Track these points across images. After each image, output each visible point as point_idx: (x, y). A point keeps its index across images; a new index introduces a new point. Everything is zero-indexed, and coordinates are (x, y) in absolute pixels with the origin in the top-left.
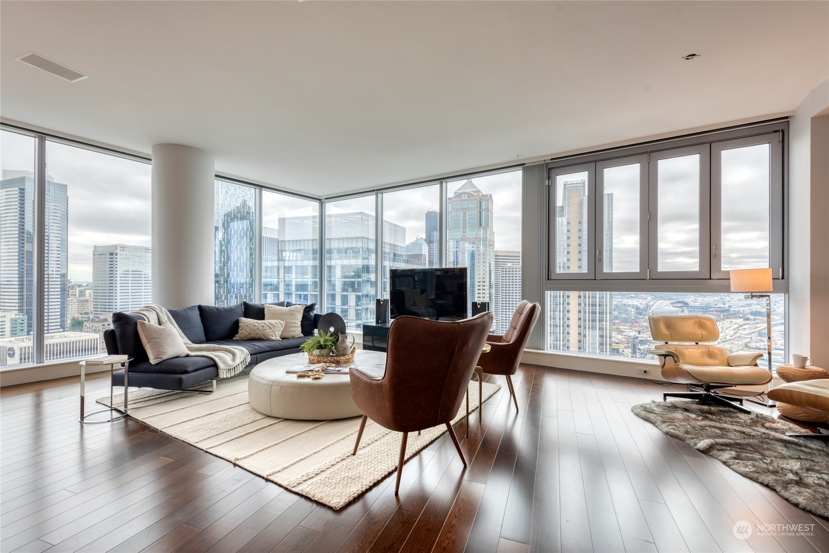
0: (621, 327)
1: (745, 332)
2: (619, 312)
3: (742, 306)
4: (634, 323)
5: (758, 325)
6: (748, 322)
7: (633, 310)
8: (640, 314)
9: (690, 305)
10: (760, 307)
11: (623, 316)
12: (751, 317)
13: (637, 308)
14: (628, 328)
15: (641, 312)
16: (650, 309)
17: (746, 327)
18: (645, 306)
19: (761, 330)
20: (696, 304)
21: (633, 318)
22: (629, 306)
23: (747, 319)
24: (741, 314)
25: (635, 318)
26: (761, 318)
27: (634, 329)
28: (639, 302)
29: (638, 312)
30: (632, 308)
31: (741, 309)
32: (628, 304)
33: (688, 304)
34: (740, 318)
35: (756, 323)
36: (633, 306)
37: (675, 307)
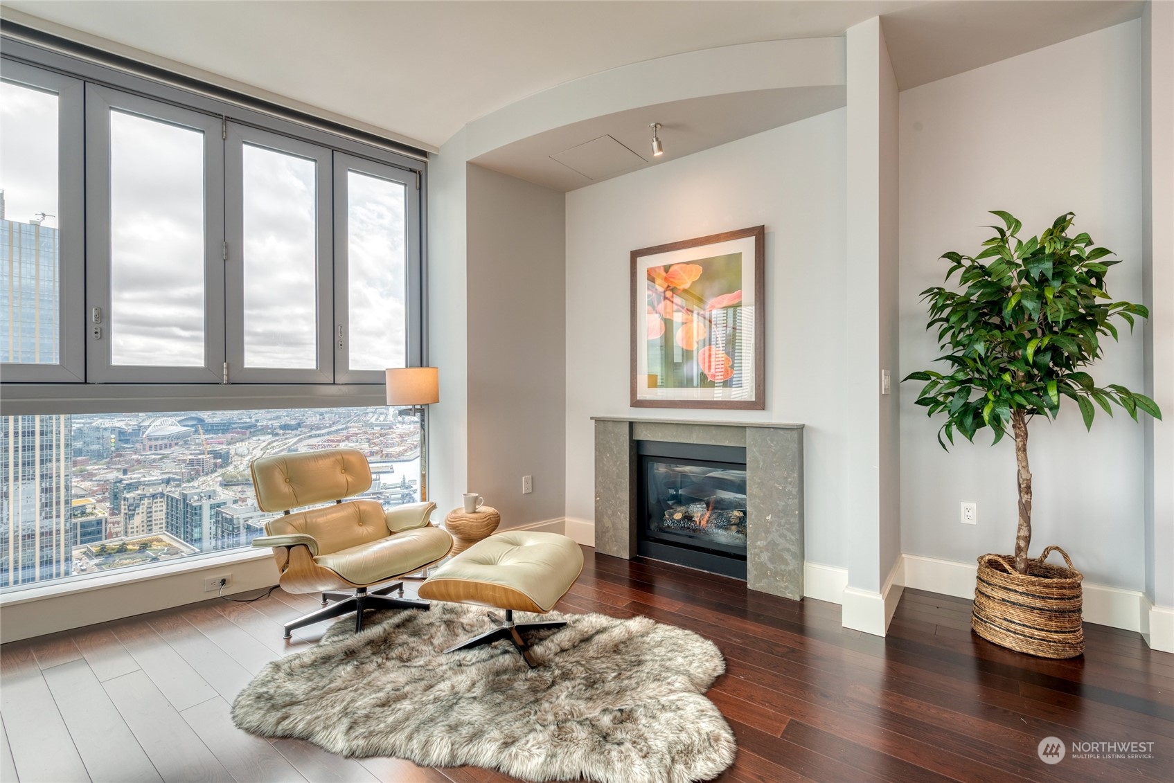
0: (88, 468)
1: (274, 451)
2: (85, 442)
3: (270, 420)
4: (116, 457)
5: (287, 441)
6: (277, 438)
7: (113, 436)
8: (127, 441)
9: (206, 421)
10: (289, 419)
11: (95, 447)
12: (281, 432)
13: (121, 433)
14: (105, 467)
15: (128, 438)
16: (144, 433)
17: (275, 444)
18: (136, 427)
19: (290, 446)
20: (214, 419)
21: (113, 449)
22: (105, 429)
23: (277, 434)
24: (270, 428)
25: (117, 449)
26: (290, 432)
27: (114, 467)
28: (124, 423)
29: (122, 438)
30: (112, 434)
31: (270, 423)
32: (103, 426)
33: (204, 421)
34: (269, 434)
35: (286, 439)
36: (113, 430)
37: (184, 426)
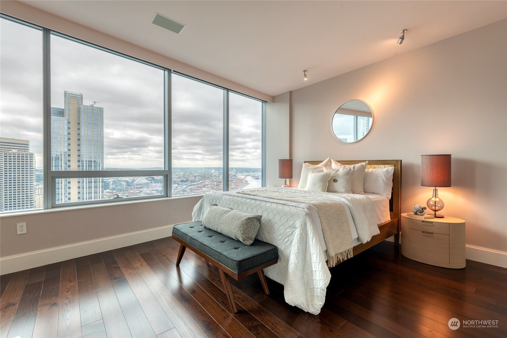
1: (178, 191)
2: (116, 186)
3: (177, 178)
4: (125, 191)
5: (183, 187)
6: (179, 186)
7: (125, 183)
8: (129, 186)
9: (155, 179)
10: (183, 178)
11: (119, 187)
12: (180, 183)
13: (127, 182)
14: (122, 195)
15: (129, 184)
16: (135, 182)
17: (178, 188)
18: (132, 180)
19: (184, 189)
20: (158, 178)
21: (125, 188)
22: (122, 181)
23: (179, 184)
24: (177, 182)
25: (126, 188)
26: (184, 183)
27: (125, 195)
28: (129, 178)
29: (128, 184)
30: (124, 182)
31: (177, 179)
32: (122, 180)
33: (154, 178)
34: (176, 184)
35: (182, 186)
36: (125, 181)
37: (148, 180)
